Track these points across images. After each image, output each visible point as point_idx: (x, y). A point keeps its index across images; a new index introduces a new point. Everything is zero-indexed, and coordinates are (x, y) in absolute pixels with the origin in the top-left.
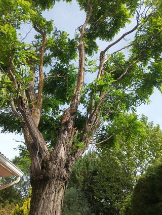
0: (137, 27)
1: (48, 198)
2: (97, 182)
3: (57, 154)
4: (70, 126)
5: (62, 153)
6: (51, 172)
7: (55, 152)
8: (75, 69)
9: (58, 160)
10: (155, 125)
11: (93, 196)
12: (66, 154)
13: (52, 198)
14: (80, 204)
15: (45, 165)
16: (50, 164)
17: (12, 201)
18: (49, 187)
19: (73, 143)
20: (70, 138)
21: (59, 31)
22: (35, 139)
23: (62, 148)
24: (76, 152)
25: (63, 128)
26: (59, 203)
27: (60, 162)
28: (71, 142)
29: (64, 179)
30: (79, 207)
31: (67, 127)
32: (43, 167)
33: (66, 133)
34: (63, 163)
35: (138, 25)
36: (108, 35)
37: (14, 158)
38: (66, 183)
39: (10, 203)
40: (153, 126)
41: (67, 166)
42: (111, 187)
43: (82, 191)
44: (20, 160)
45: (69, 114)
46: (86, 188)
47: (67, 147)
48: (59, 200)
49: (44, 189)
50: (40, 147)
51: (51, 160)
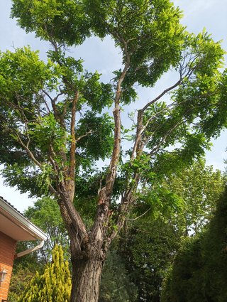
0: (179, 82)
1: (88, 276)
2: (137, 243)
3: (95, 237)
4: (106, 208)
5: (99, 235)
6: (90, 253)
7: (93, 233)
8: (109, 118)
9: (96, 242)
10: (214, 171)
11: (132, 260)
12: (103, 236)
13: (92, 276)
14: (115, 270)
15: (84, 246)
16: (89, 245)
17: (27, 266)
18: (89, 266)
19: (109, 225)
20: (106, 220)
21: (91, 74)
22: (74, 221)
23: (99, 230)
24: (112, 233)
25: (100, 211)
26: (97, 280)
27: (98, 244)
28: (107, 224)
29: (101, 259)
30: (114, 275)
31: (103, 209)
32: (82, 249)
33: (103, 215)
34: (100, 245)
35: (181, 79)
36: (149, 80)
37: (27, 210)
38: (103, 262)
39: (23, 268)
40: (213, 172)
41: (103, 247)
42: (155, 250)
43: (117, 253)
44: (36, 213)
45: (105, 196)
46: (123, 250)
47: (103, 229)
48: (97, 277)
49: (84, 268)
50: (79, 229)
51: (89, 242)
